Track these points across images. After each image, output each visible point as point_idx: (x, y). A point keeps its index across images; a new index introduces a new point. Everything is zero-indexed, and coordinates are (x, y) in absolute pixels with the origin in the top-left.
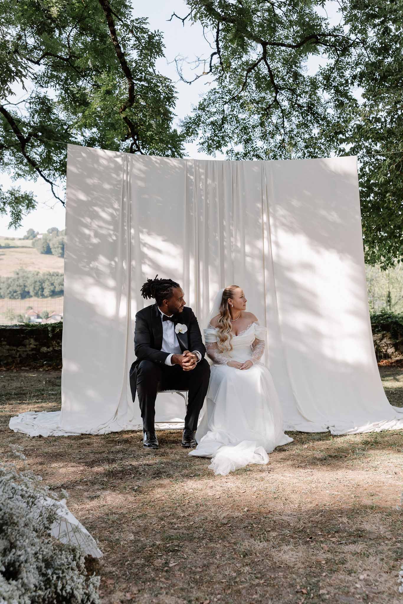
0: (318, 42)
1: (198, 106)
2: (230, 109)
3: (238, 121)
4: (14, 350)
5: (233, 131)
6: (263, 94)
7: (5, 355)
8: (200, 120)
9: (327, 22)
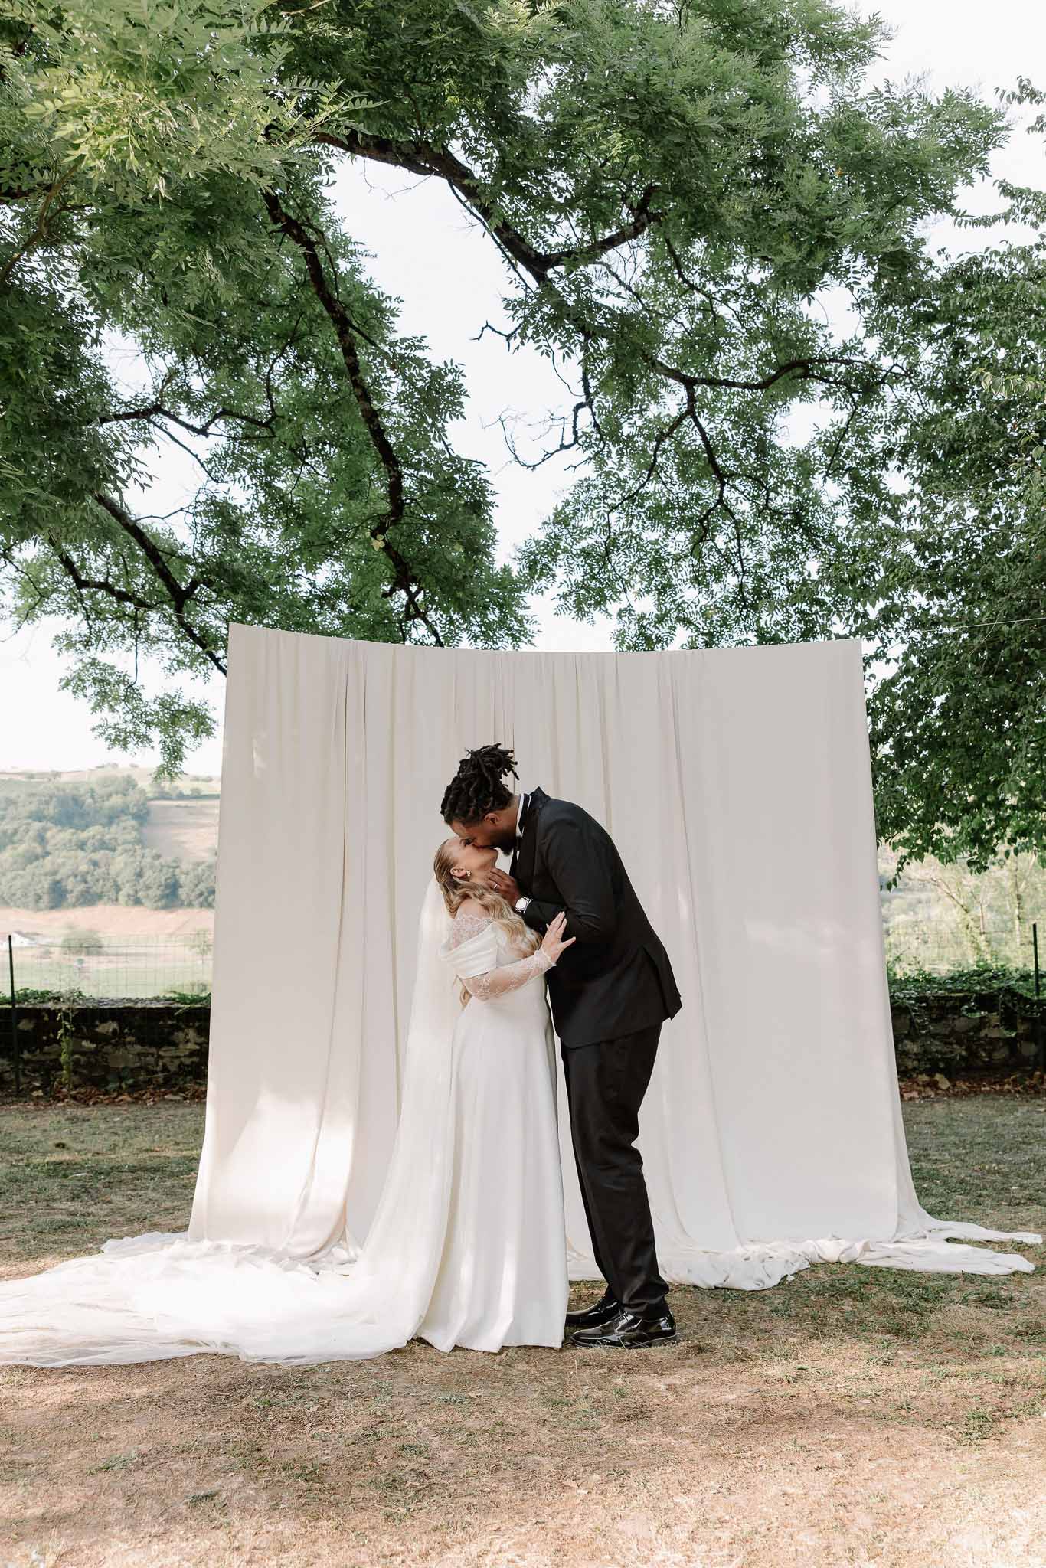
0: (807, 375)
1: (552, 517)
2: (623, 521)
3: (641, 547)
4: (153, 1055)
5: (631, 569)
6: (694, 489)
7: (132, 1066)
8: (557, 545)
9: (827, 332)
